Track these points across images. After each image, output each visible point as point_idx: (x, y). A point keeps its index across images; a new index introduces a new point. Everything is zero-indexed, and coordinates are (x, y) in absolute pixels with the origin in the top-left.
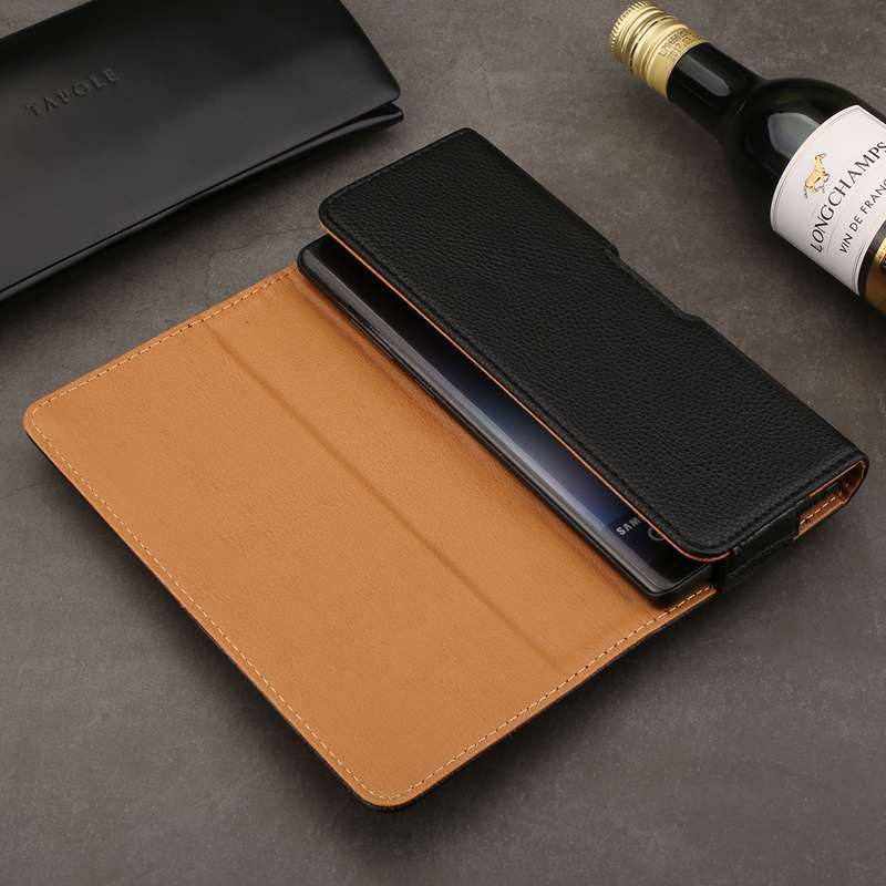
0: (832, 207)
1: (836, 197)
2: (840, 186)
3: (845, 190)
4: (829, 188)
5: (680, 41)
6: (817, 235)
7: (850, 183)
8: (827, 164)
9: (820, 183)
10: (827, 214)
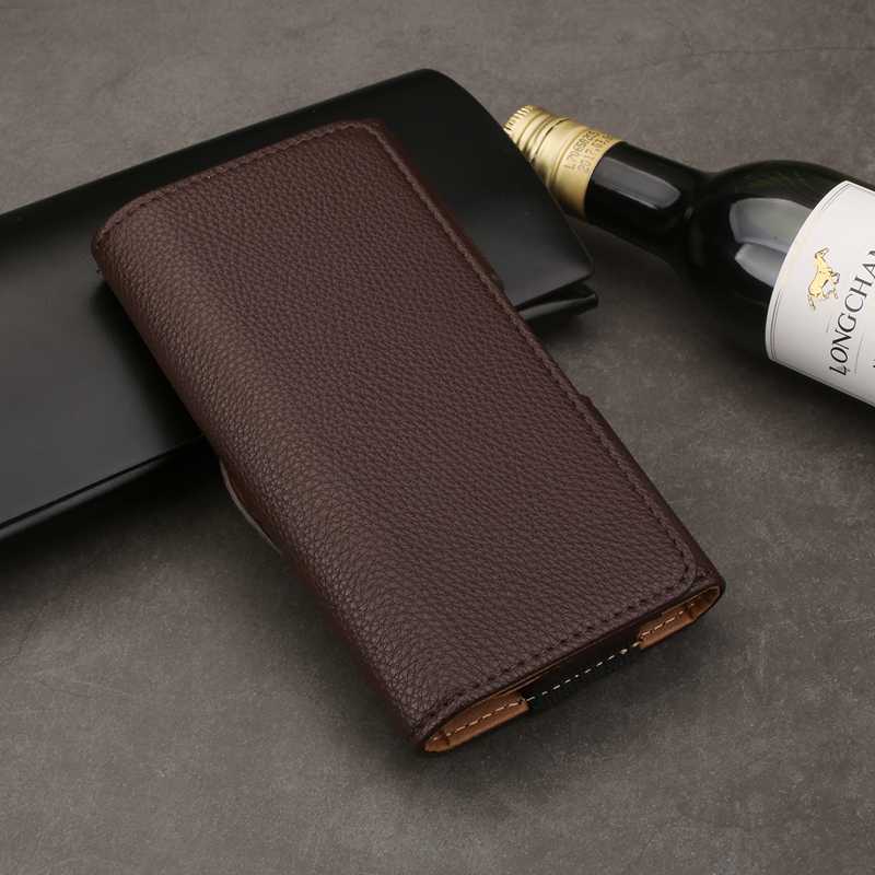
0: (852, 314)
1: (855, 300)
2: (857, 285)
3: (865, 289)
4: (843, 289)
5: (589, 146)
6: (838, 354)
7: (869, 279)
8: (834, 261)
9: (830, 286)
10: (848, 324)
